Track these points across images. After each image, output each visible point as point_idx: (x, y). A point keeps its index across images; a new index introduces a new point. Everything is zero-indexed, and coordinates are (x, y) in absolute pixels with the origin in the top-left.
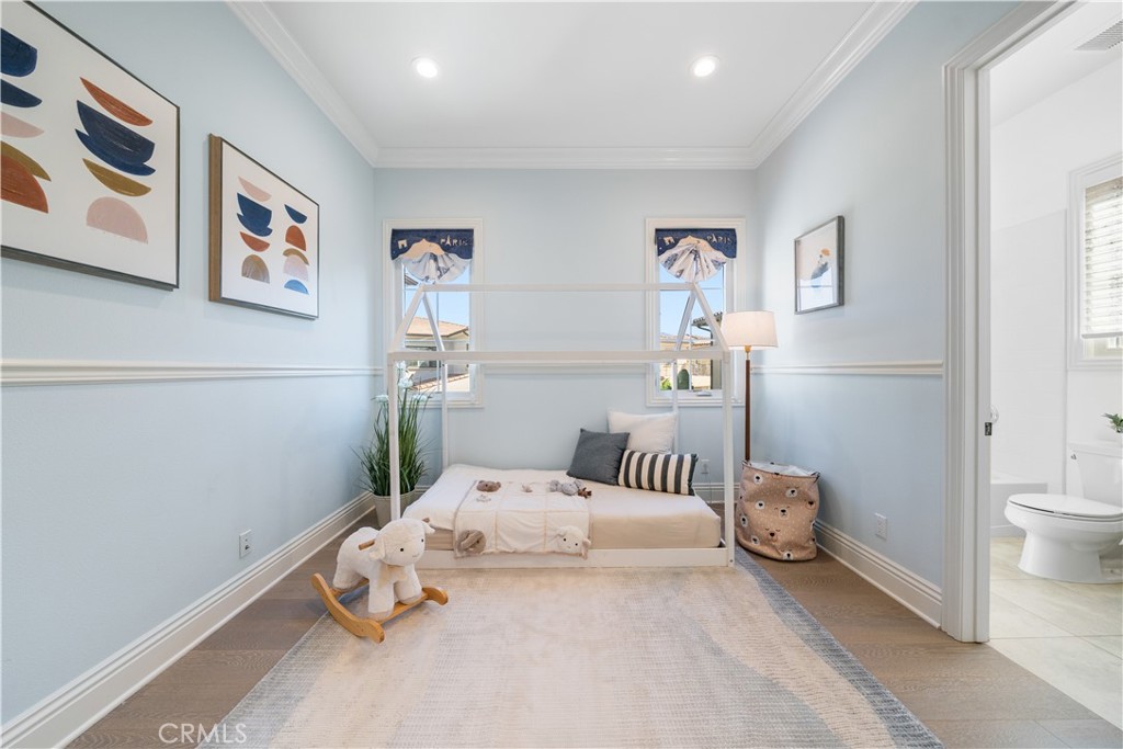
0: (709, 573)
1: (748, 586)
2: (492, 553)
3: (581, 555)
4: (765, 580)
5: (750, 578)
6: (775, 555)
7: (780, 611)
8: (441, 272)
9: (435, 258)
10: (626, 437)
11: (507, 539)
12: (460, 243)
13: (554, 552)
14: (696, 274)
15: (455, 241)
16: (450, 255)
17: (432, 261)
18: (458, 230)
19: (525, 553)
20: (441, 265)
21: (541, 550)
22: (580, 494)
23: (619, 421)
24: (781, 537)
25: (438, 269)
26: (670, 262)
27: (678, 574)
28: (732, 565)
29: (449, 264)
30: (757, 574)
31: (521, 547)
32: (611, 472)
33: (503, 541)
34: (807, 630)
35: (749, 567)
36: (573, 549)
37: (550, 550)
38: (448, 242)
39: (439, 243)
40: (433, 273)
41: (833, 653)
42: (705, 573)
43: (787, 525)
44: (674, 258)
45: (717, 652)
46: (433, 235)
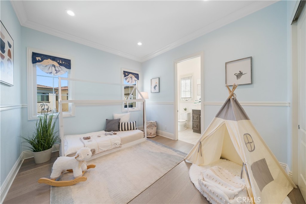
0: (144, 142)
1: (150, 142)
2: (98, 153)
3: (120, 147)
4: (152, 141)
5: (150, 141)
6: (152, 137)
7: (157, 144)
8: (57, 72)
9: (54, 66)
10: (120, 119)
11: (101, 148)
12: (66, 64)
13: (114, 148)
14: (131, 82)
15: (64, 62)
16: (61, 66)
17: (53, 67)
18: (66, 59)
19: (107, 151)
20: (57, 69)
21: (111, 149)
22: (114, 134)
23: (117, 116)
24: (152, 133)
25: (56, 70)
26: (126, 79)
27: (139, 145)
28: (146, 140)
29: (60, 69)
30: (151, 140)
31: (106, 149)
32: (118, 128)
33: (101, 149)
34: (161, 145)
35: (149, 140)
36: (119, 146)
37: (113, 148)
38: (61, 62)
39: (57, 62)
40: (54, 72)
41: (166, 147)
42: (143, 143)
43: (153, 131)
44: (127, 78)
45: (153, 152)
46: (54, 59)
